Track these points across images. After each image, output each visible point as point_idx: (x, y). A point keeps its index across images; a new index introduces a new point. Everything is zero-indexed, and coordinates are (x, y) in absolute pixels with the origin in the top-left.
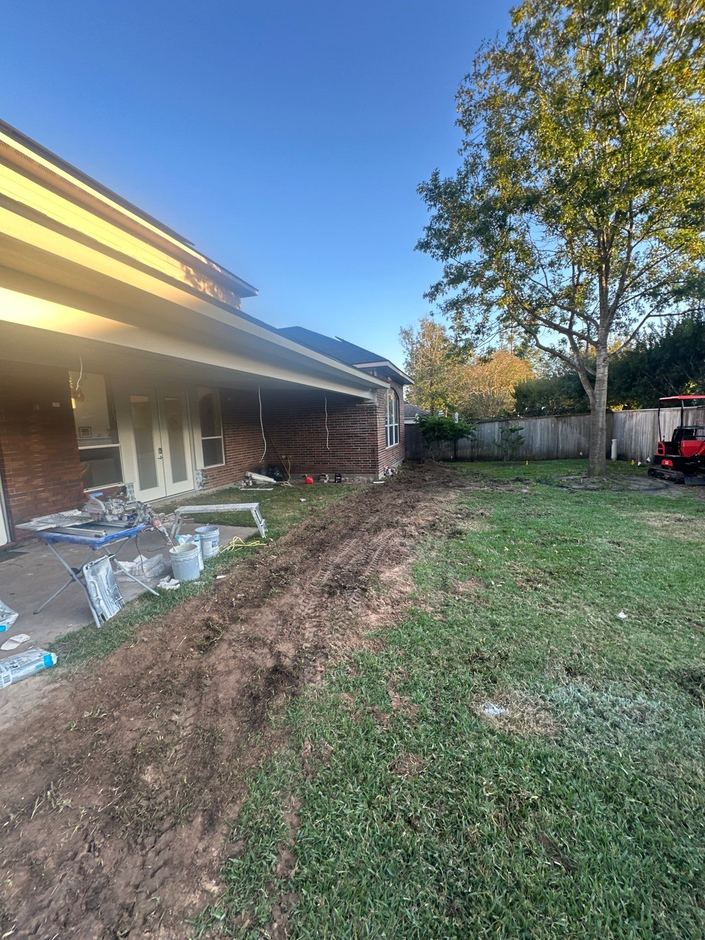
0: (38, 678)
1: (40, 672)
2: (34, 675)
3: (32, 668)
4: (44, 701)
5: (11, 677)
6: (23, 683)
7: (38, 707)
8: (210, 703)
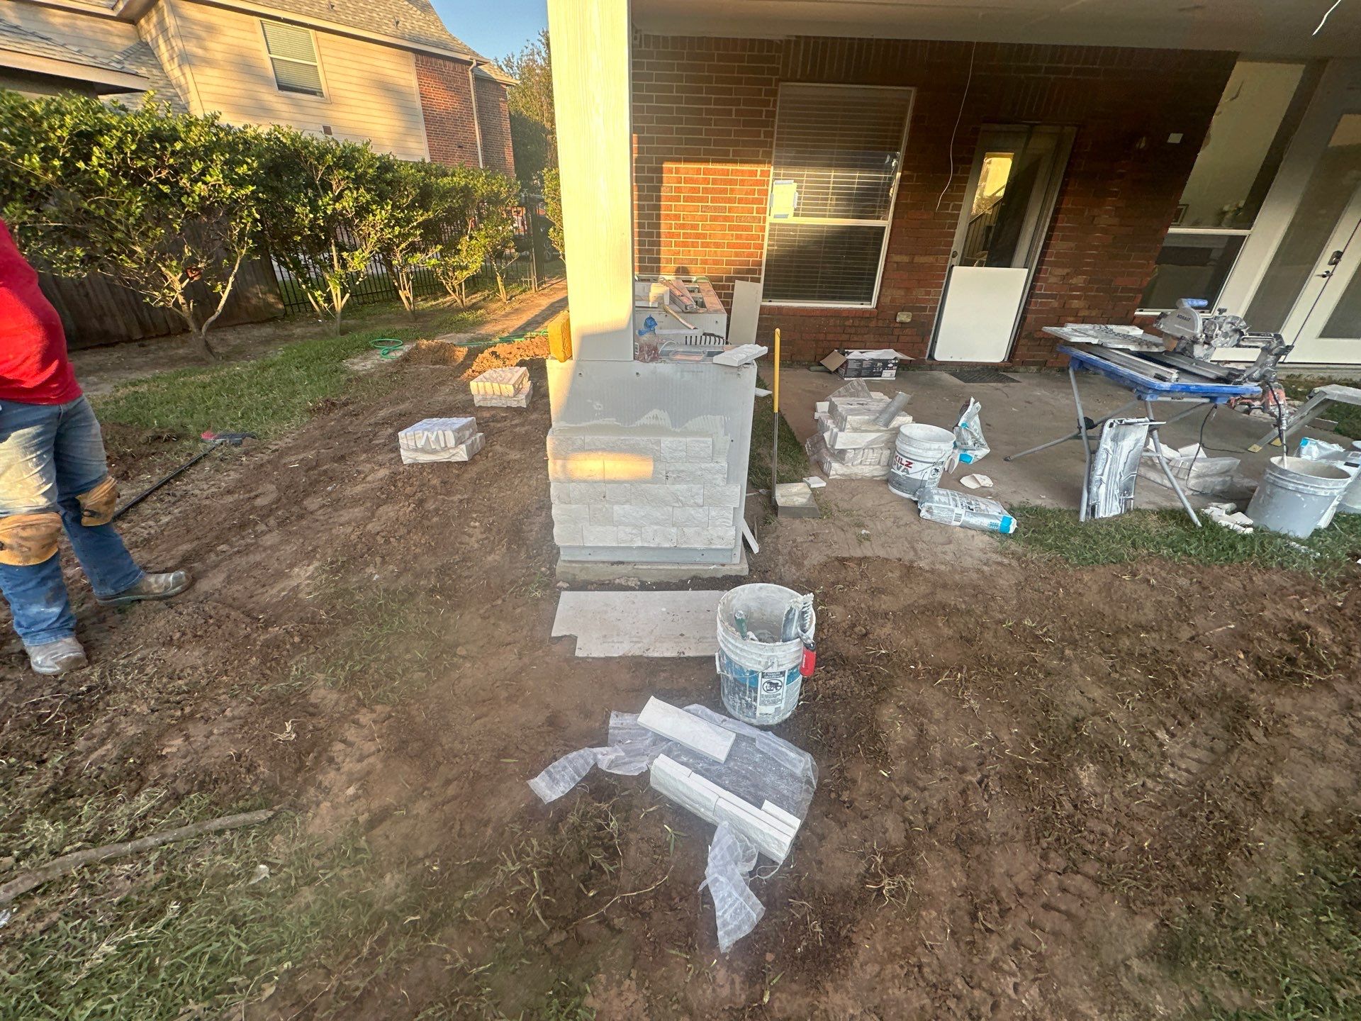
0: (986, 538)
1: (992, 533)
2: (983, 531)
3: (985, 522)
4: (986, 568)
5: (963, 518)
6: (971, 532)
7: (979, 571)
8: (1250, 772)
